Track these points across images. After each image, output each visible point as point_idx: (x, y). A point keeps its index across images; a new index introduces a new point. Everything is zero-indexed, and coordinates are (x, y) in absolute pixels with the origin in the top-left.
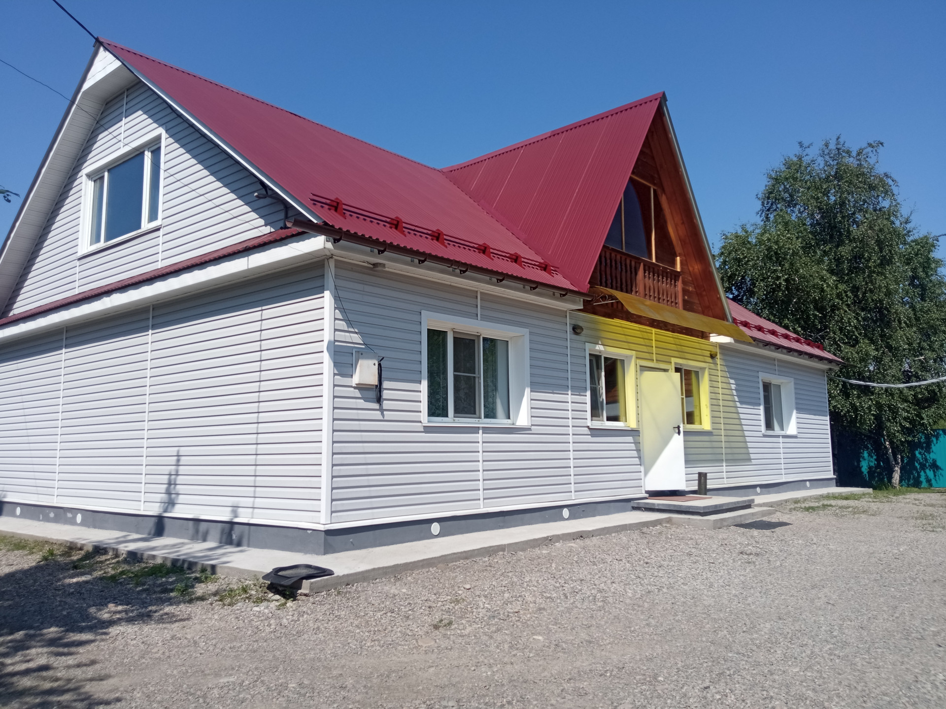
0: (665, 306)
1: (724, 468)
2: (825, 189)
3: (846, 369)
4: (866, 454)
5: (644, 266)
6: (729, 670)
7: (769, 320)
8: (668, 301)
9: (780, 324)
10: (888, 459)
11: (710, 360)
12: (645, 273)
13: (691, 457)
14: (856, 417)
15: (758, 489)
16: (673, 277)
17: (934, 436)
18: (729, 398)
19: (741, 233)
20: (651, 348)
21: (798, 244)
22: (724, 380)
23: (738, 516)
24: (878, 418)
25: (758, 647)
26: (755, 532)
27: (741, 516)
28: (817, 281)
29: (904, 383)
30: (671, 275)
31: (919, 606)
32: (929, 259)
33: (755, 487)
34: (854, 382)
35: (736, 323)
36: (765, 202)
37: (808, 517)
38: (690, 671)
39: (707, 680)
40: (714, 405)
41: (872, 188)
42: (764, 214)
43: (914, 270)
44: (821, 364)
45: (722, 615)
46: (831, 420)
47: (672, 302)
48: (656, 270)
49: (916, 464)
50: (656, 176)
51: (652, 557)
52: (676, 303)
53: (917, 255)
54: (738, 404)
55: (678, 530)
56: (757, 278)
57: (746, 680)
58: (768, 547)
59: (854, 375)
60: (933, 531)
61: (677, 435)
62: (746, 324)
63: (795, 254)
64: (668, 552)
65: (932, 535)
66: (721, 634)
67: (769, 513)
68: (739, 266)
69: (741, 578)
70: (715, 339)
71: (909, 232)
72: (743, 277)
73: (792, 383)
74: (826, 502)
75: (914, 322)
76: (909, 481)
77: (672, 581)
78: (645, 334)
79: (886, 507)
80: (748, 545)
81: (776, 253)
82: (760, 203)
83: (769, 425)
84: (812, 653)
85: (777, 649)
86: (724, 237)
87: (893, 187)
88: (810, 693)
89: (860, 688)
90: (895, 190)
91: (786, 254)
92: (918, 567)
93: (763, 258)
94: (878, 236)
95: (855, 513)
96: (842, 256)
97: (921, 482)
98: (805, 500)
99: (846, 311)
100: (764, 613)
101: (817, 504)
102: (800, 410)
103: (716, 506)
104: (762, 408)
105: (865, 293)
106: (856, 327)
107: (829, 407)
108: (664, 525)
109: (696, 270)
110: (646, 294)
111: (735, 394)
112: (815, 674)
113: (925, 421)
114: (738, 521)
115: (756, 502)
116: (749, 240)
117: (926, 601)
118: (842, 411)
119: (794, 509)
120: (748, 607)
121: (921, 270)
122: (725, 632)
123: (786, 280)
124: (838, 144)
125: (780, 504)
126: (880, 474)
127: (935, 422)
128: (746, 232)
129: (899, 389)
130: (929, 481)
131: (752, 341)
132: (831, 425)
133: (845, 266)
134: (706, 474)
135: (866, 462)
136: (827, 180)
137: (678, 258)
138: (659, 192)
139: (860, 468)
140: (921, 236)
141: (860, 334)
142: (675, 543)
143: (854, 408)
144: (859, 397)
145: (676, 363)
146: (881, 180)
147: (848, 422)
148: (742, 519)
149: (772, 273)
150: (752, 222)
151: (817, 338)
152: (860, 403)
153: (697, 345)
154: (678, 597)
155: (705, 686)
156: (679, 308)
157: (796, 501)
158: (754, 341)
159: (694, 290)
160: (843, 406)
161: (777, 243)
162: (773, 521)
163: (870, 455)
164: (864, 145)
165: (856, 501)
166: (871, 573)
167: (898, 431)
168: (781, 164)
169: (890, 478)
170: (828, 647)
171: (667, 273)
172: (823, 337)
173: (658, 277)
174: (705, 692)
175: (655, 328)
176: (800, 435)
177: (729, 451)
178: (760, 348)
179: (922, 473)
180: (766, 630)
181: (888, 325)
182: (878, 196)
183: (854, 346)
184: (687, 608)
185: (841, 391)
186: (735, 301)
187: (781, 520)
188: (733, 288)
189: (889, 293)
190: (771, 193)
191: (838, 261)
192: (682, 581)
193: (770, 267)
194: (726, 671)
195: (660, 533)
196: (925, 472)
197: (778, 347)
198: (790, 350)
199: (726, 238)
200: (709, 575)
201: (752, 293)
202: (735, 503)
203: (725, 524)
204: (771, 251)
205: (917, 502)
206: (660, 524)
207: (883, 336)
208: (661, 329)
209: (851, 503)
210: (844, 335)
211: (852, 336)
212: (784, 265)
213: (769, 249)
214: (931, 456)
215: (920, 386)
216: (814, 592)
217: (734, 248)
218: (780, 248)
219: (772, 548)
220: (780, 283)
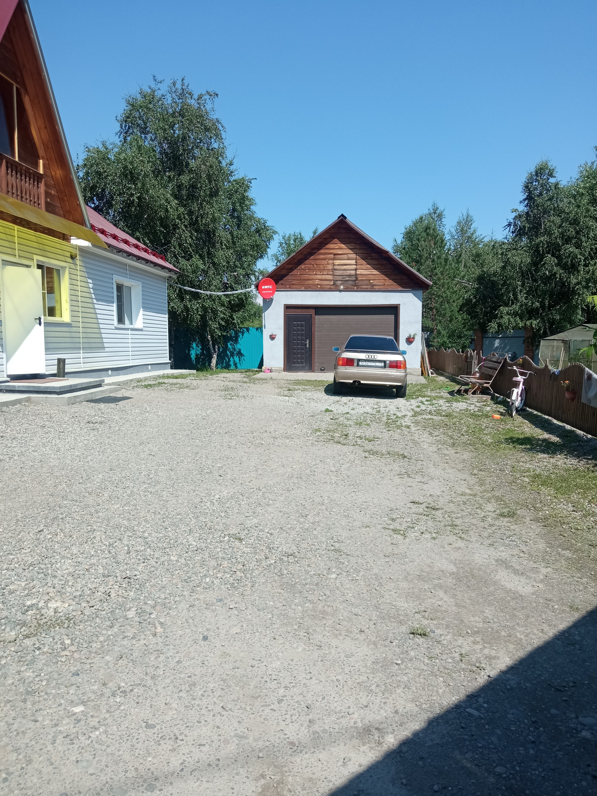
0: (28, 205)
1: (81, 355)
2: (171, 122)
3: (182, 278)
4: (194, 345)
5: (7, 162)
6: (62, 514)
7: (124, 231)
8: (31, 201)
9: (132, 235)
10: (209, 348)
11: (70, 260)
12: (7, 170)
13: (51, 346)
14: (188, 316)
15: (110, 372)
16: (36, 178)
17: (241, 332)
18: (87, 295)
19: (102, 149)
20: (13, 244)
21: (148, 167)
22: (83, 279)
23: (89, 393)
24: (203, 317)
25: (90, 494)
26: (102, 405)
27: (92, 393)
28: (163, 201)
29: (223, 292)
30: (34, 176)
31: (212, 451)
32: (244, 197)
33: (107, 370)
34: (187, 288)
35: (94, 230)
36: (124, 125)
37: (146, 392)
38: (27, 520)
39: (42, 525)
40: (73, 301)
41: (207, 129)
42: (122, 136)
43: (234, 204)
44: (163, 272)
45: (63, 473)
46: (169, 319)
47: (35, 202)
48: (19, 169)
49: (228, 352)
50: (19, 75)
51: (8, 431)
52: (39, 204)
53: (236, 192)
54: (95, 301)
55: (36, 407)
56: (115, 193)
57: (75, 520)
58: (111, 417)
59: (188, 283)
60: (231, 399)
61: (38, 325)
62: (103, 232)
63: (146, 176)
64: (24, 426)
65: (230, 402)
66: (60, 487)
67: (116, 390)
68: (100, 179)
69: (85, 442)
70: (75, 241)
71: (232, 172)
72: (103, 190)
73: (141, 286)
74: (161, 381)
75: (231, 245)
76: (222, 364)
77: (23, 450)
78: (8, 229)
79: (204, 382)
80: (95, 415)
81: (131, 172)
82: (118, 125)
83: (121, 320)
84: (131, 492)
85: (104, 493)
86: (87, 149)
87: (222, 132)
88: (125, 522)
89: (162, 513)
90: (224, 135)
91: (139, 174)
92: (217, 424)
93: (120, 175)
94: (209, 172)
95: (181, 388)
96: (182, 184)
97: (230, 365)
98: (146, 379)
99: (184, 231)
100: (99, 467)
101: (154, 382)
102: (145, 308)
103: (71, 386)
104: (115, 305)
105: (197, 217)
106: (191, 245)
107: (168, 307)
108: (24, 404)
109: (58, 176)
110: (8, 192)
111: (92, 292)
112: (131, 507)
113: (235, 321)
114: (90, 398)
115: (106, 382)
116: (109, 156)
117: (218, 447)
118: (178, 311)
119: (137, 387)
120: (87, 464)
121: (238, 204)
122: (64, 485)
123: (139, 198)
124: (183, 85)
125: (126, 383)
126: (203, 359)
127: (242, 322)
128: (107, 149)
129: (218, 296)
130: (235, 364)
131: (107, 247)
132: (169, 321)
133: (184, 192)
134: (64, 360)
135: (195, 351)
136: (173, 115)
137: (41, 161)
138: (22, 91)
139: (190, 356)
140: (241, 177)
141: (193, 251)
142: (31, 418)
143: (186, 309)
144: (190, 301)
145: (37, 261)
146: (214, 124)
147: (181, 320)
148: (93, 395)
149: (128, 189)
150: (111, 141)
151: (162, 251)
152: (191, 305)
153: (58, 246)
154: (27, 462)
155: (40, 530)
156: (42, 209)
157: (139, 381)
158: (109, 247)
159: (56, 194)
160: (178, 306)
161: (131, 163)
162: (119, 396)
163: (197, 345)
164: (204, 92)
165: (183, 380)
166: (185, 430)
167: (217, 328)
168: (138, 93)
169: (210, 362)
170: (145, 486)
171: (30, 173)
172: (166, 250)
173: (21, 176)
174: (38, 535)
175: (17, 225)
176: (145, 329)
177: (86, 340)
178: (114, 254)
179: (231, 359)
180: (98, 480)
181: (214, 246)
182: (211, 137)
183: (188, 260)
184: (34, 470)
185: (178, 295)
186: (96, 211)
187: (124, 395)
188: (95, 198)
189: (214, 220)
190: (128, 117)
191: (180, 187)
192: (33, 449)
193: (125, 185)
194: (59, 515)
195: (18, 411)
196: (233, 358)
197: (129, 254)
198: (139, 258)
199: (89, 151)
200: (58, 441)
201: (110, 206)
202: (88, 383)
203: (78, 400)
204: (127, 170)
205: (224, 379)
206: (20, 403)
207: (209, 253)
208: (24, 227)
209: (179, 381)
210: (182, 250)
211: (187, 252)
212: (137, 184)
213: (125, 167)
214: (238, 347)
215: (233, 294)
216: (141, 447)
217: (95, 161)
218: (134, 168)
219: (114, 417)
220: (134, 200)
